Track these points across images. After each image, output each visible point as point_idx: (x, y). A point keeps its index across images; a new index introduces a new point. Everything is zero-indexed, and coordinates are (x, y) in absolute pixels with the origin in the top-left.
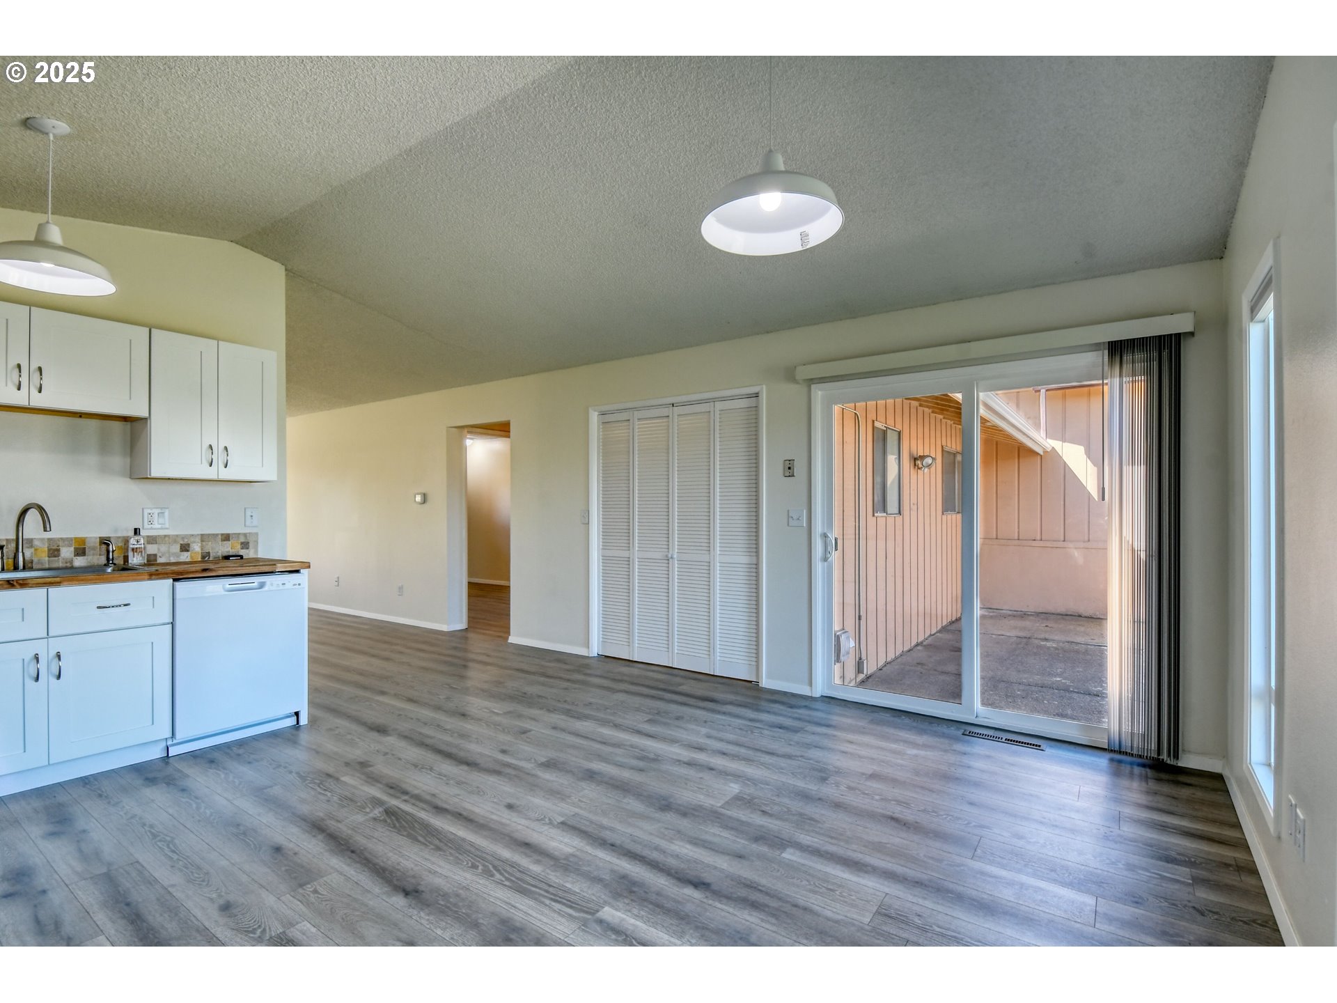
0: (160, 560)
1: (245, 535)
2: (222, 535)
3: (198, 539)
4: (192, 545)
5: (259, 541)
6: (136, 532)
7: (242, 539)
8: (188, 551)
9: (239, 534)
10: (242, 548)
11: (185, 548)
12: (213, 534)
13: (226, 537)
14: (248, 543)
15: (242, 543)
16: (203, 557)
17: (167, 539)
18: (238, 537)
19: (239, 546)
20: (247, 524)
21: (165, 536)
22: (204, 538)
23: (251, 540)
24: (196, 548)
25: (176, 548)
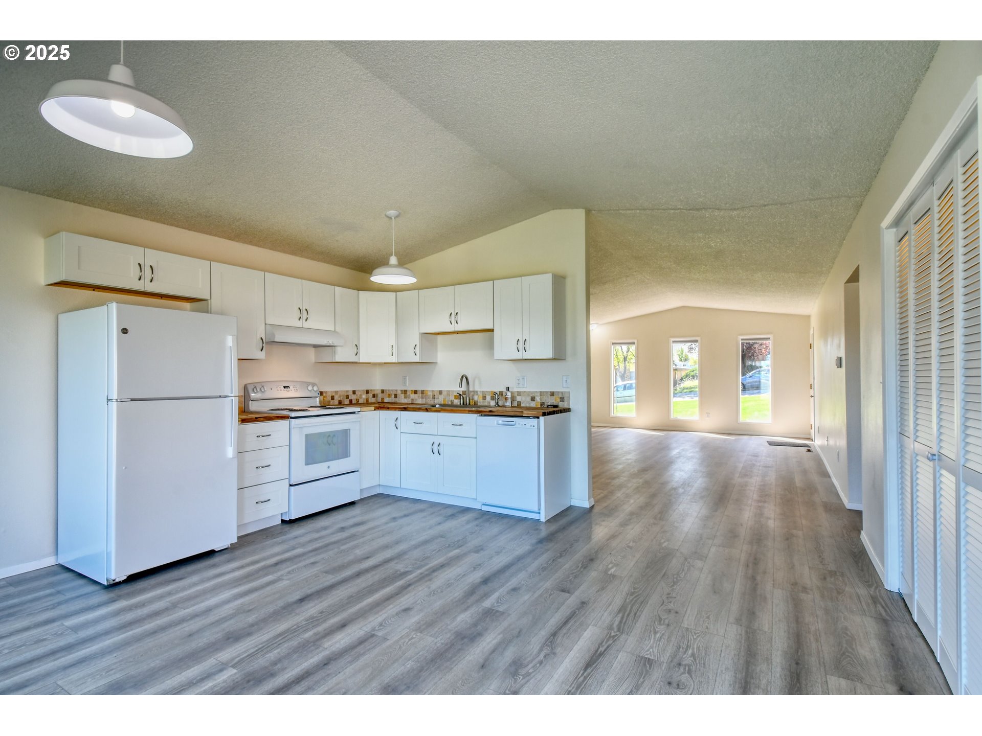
0: (523, 405)
1: (562, 393)
2: (551, 392)
3: (539, 394)
4: (536, 397)
5: (571, 397)
6: (508, 389)
7: (560, 396)
8: (534, 401)
9: (559, 392)
10: (561, 401)
11: (533, 399)
12: (546, 392)
13: (552, 394)
14: (564, 398)
15: (561, 398)
16: (541, 405)
17: (525, 393)
18: (558, 394)
19: (559, 400)
20: (564, 386)
21: (525, 392)
22: (541, 393)
23: (566, 396)
24: (538, 399)
25: (529, 399)
